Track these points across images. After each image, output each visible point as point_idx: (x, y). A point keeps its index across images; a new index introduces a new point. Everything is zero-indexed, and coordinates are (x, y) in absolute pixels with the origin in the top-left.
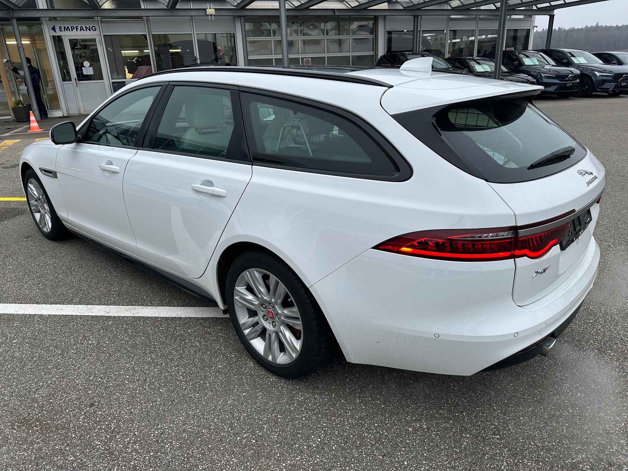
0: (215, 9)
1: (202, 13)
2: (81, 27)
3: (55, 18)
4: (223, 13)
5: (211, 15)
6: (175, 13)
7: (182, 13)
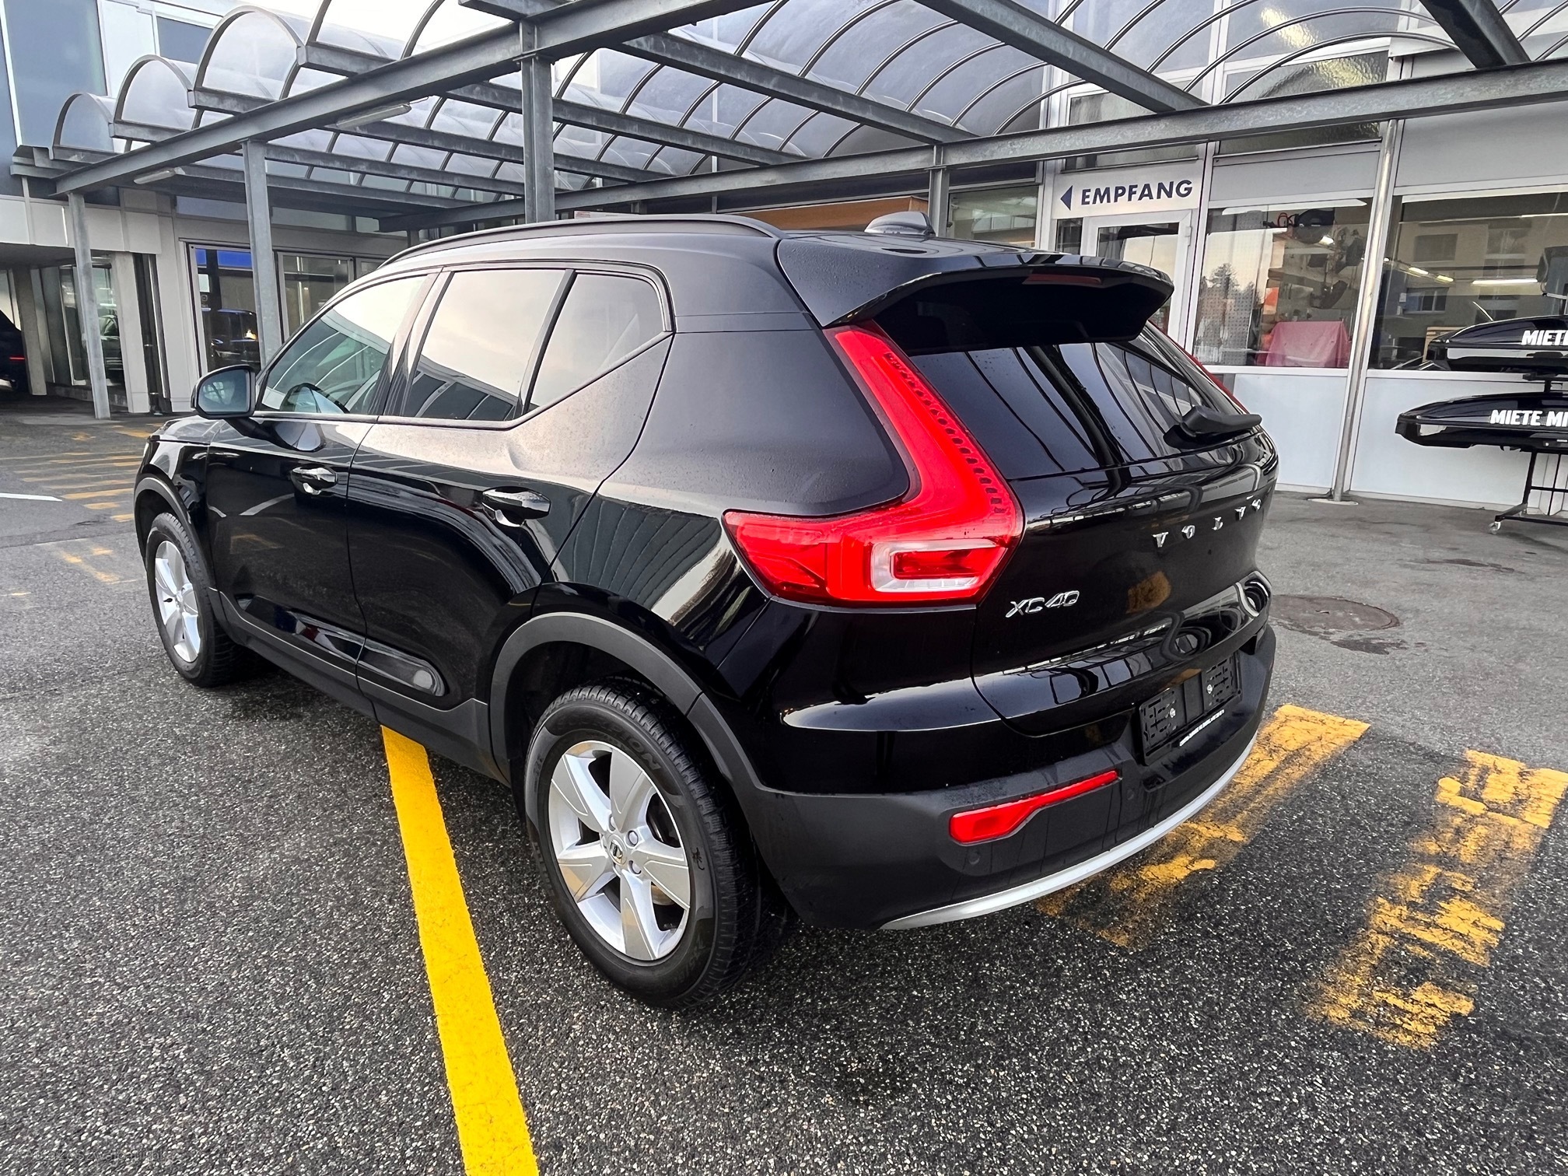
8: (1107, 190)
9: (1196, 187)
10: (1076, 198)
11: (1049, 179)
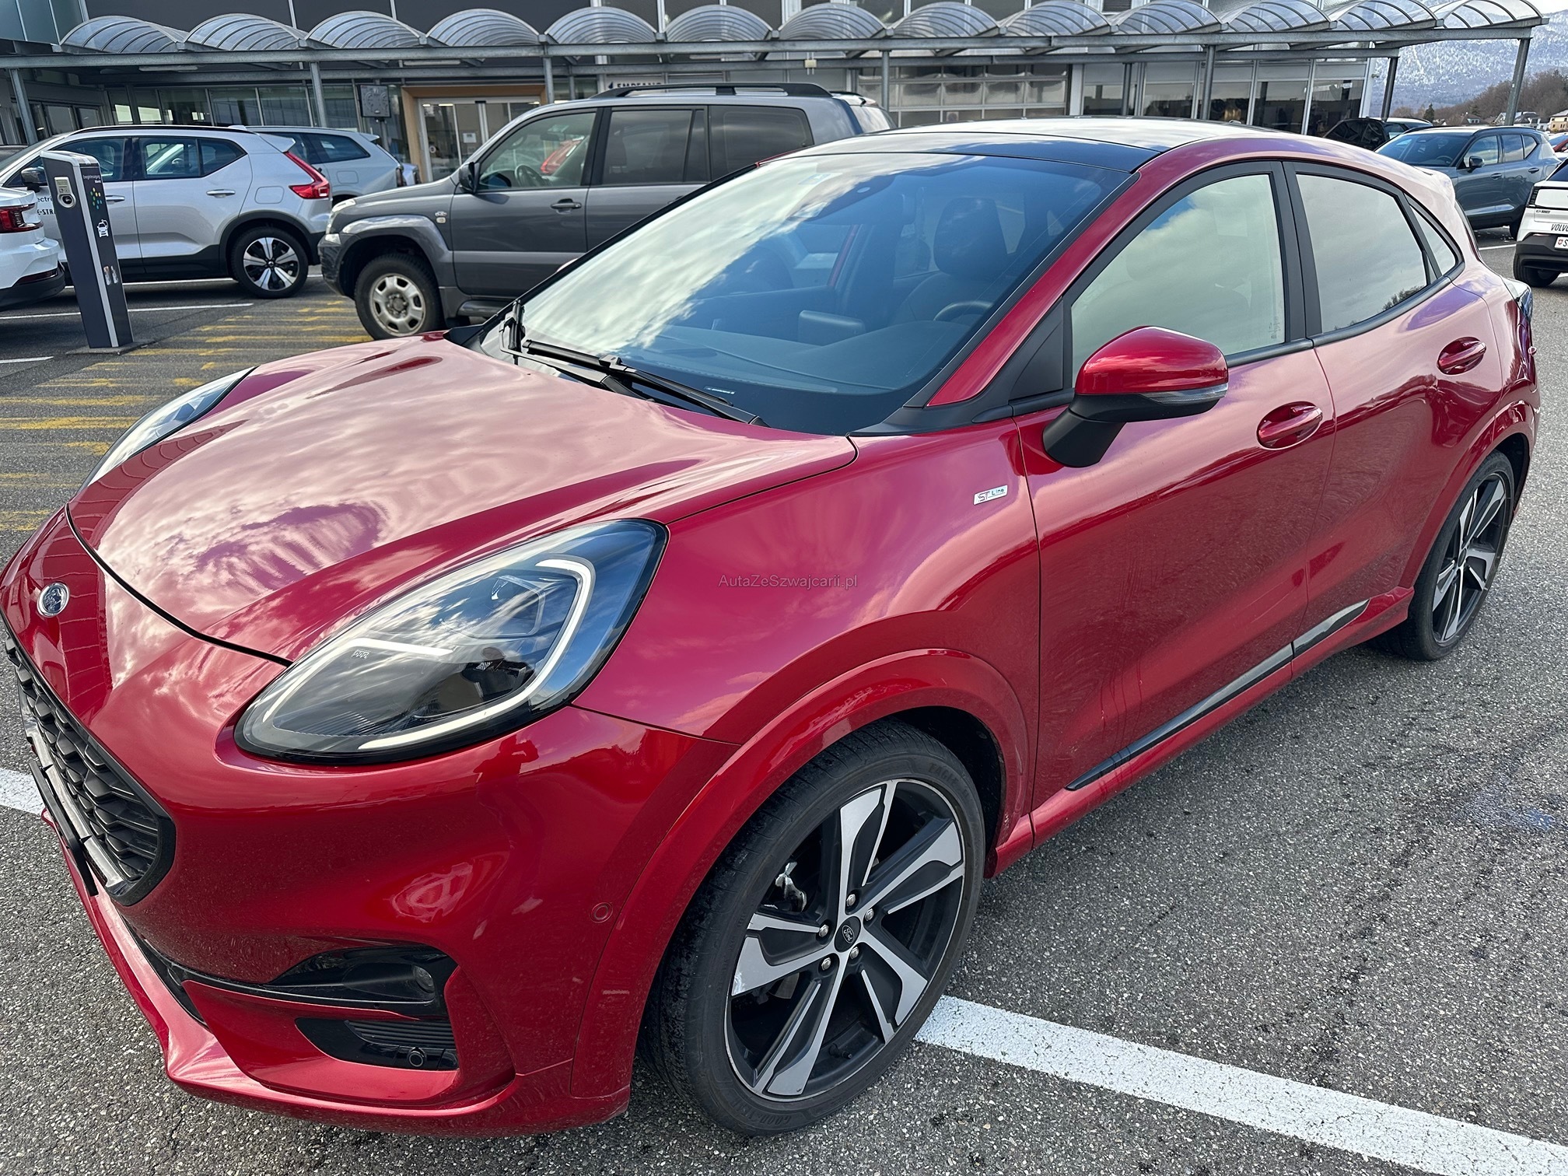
0: (818, 60)
1: (799, 65)
4: (827, 65)
5: (811, 68)
11: (601, 78)
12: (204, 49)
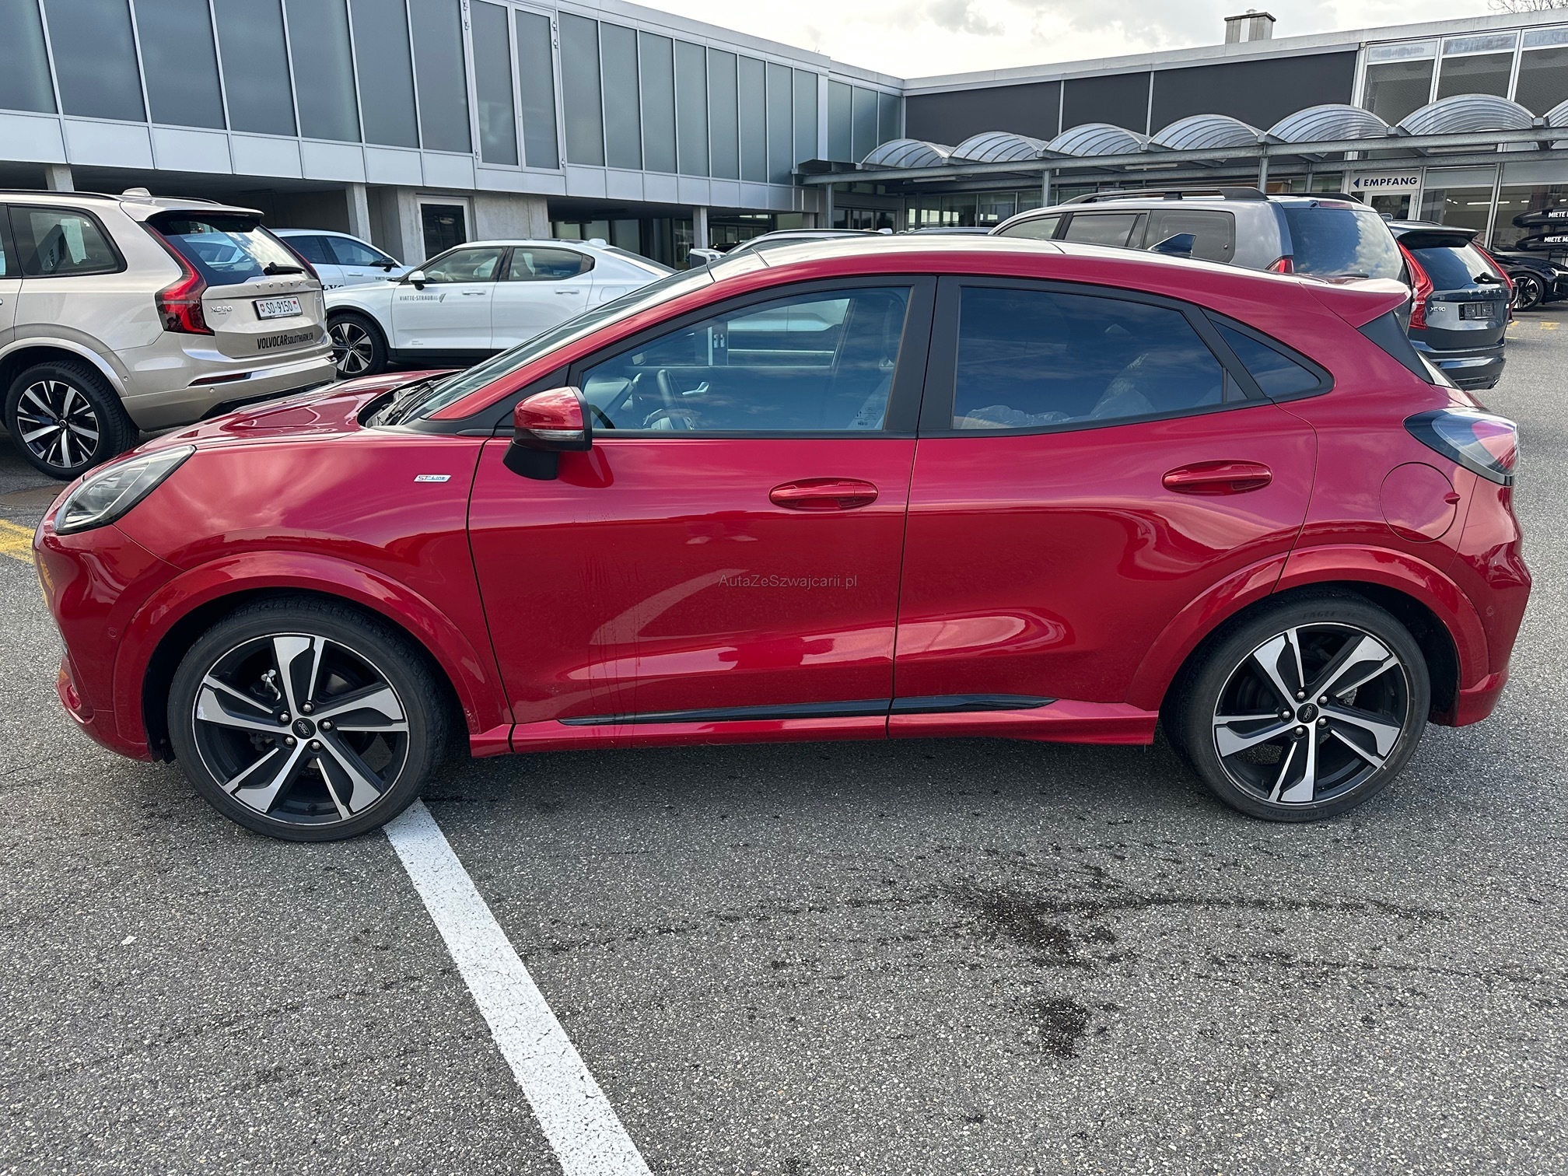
2: (1396, 179)
3: (1363, 171)
6: (1548, 155)
7: (1560, 155)
8: (1377, 180)
9: (1418, 183)
10: (1362, 183)
11: (1348, 174)
12: (966, 162)
